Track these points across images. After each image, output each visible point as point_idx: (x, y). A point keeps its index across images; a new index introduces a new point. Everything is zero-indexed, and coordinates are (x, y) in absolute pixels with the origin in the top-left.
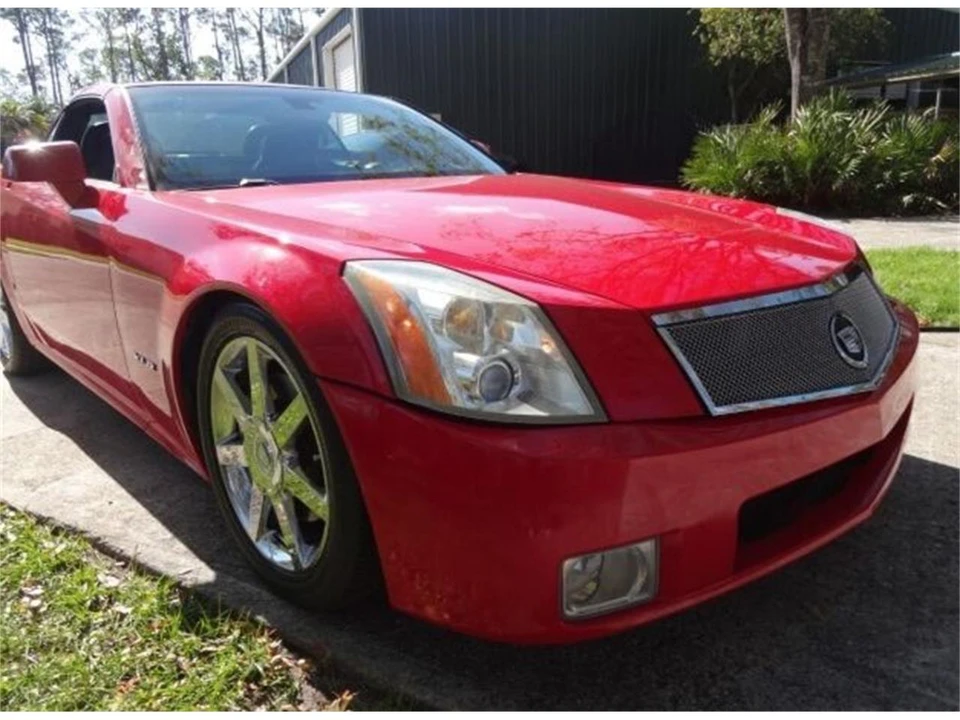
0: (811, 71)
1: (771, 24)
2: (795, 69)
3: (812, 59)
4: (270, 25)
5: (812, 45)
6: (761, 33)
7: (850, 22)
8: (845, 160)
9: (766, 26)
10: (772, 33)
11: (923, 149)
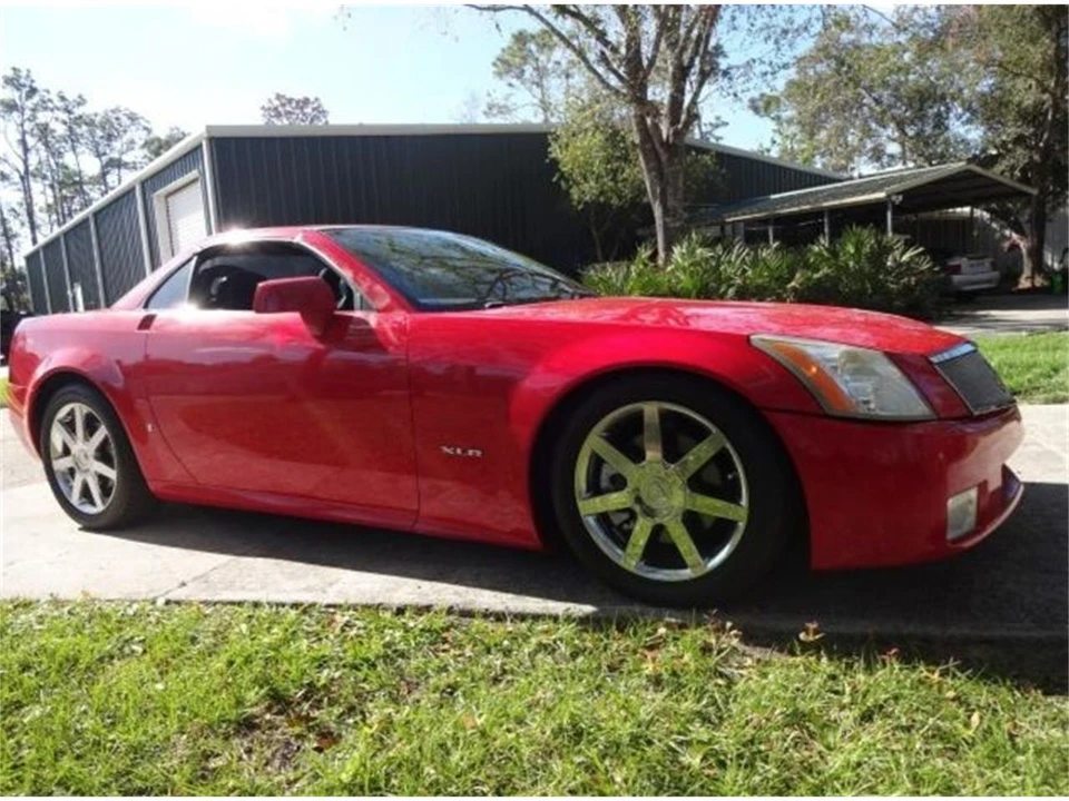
0: (672, 213)
1: (623, 171)
2: (658, 211)
3: (671, 203)
4: (37, 169)
5: (670, 190)
6: (614, 179)
7: (690, 170)
8: (722, 290)
9: (619, 174)
10: (625, 180)
11: (781, 277)
